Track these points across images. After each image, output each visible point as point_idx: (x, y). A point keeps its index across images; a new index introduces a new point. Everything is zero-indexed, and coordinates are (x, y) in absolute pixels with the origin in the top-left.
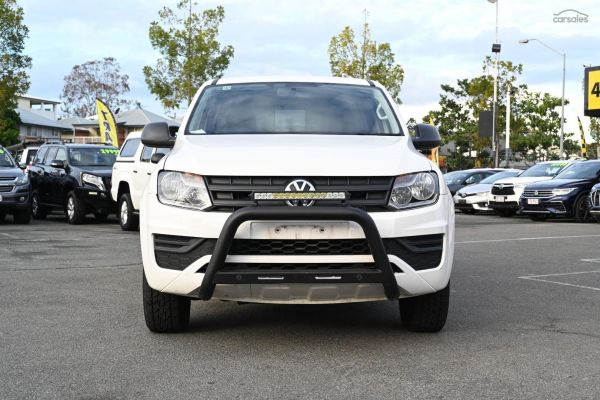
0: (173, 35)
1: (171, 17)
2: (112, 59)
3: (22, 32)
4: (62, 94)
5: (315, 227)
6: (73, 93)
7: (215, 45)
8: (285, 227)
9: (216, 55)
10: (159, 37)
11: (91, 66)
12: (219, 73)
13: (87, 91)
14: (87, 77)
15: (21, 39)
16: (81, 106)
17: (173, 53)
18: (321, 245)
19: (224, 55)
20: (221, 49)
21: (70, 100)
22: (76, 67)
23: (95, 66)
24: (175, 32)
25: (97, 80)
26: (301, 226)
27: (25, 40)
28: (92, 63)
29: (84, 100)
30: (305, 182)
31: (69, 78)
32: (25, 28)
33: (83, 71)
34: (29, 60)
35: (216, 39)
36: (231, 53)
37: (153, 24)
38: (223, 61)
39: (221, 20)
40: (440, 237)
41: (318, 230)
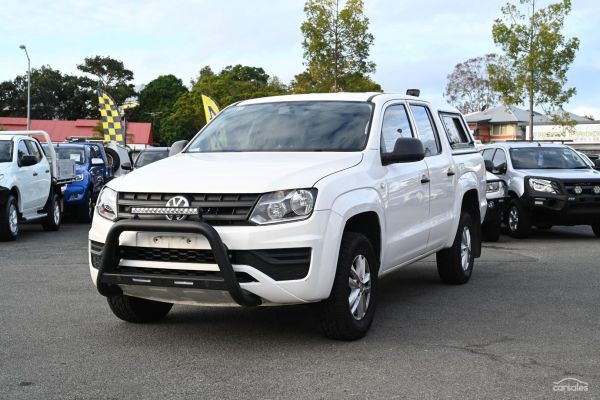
0: (513, 30)
1: (514, 13)
2: (494, 56)
3: (367, 40)
4: (446, 93)
5: (183, 238)
6: (456, 91)
7: (559, 39)
8: (161, 237)
9: (560, 49)
10: (501, 34)
11: (473, 64)
12: (563, 67)
13: (469, 89)
14: (469, 75)
15: (366, 47)
16: (463, 103)
17: (514, 50)
18: (190, 254)
19: (568, 48)
20: (565, 42)
21: (453, 98)
22: (458, 66)
23: (477, 63)
24: (516, 27)
25: (479, 77)
26: (173, 237)
27: (370, 47)
28: (474, 60)
29: (466, 97)
30: (182, 198)
31: (452, 76)
32: (371, 37)
33: (465, 70)
34: (373, 66)
35: (561, 32)
36: (575, 45)
37: (497, 21)
38: (569, 55)
39: (566, 13)
40: (308, 250)
41: (185, 240)
